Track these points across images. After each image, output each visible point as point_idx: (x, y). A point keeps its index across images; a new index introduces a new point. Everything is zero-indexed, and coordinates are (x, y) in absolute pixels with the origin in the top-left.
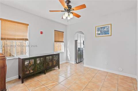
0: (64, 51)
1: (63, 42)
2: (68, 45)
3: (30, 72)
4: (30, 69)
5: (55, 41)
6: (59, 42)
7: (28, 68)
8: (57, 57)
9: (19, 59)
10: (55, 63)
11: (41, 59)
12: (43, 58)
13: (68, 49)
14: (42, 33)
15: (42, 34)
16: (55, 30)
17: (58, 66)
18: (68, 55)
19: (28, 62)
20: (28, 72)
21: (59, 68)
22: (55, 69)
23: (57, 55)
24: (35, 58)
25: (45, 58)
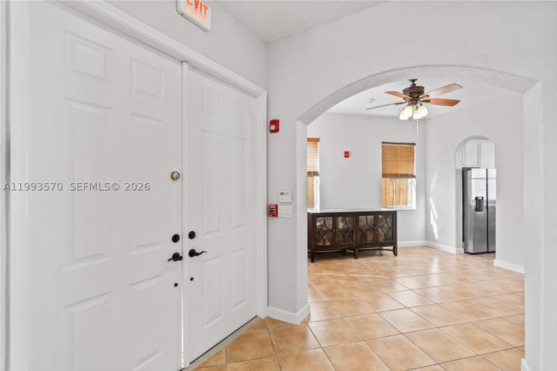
0: (414, 208)
1: (413, 176)
2: (432, 187)
3: (324, 243)
4: (324, 237)
5: (384, 175)
6: (396, 176)
7: (322, 233)
8: (389, 220)
9: (308, 213)
10: (383, 236)
11: (347, 218)
12: (351, 218)
13: (431, 201)
14: (347, 154)
15: (347, 157)
16: (383, 143)
17: (391, 248)
18: (433, 222)
19: (322, 222)
20: (321, 244)
21: (395, 254)
22: (385, 255)
23: (391, 216)
24: (334, 216)
25: (357, 221)
